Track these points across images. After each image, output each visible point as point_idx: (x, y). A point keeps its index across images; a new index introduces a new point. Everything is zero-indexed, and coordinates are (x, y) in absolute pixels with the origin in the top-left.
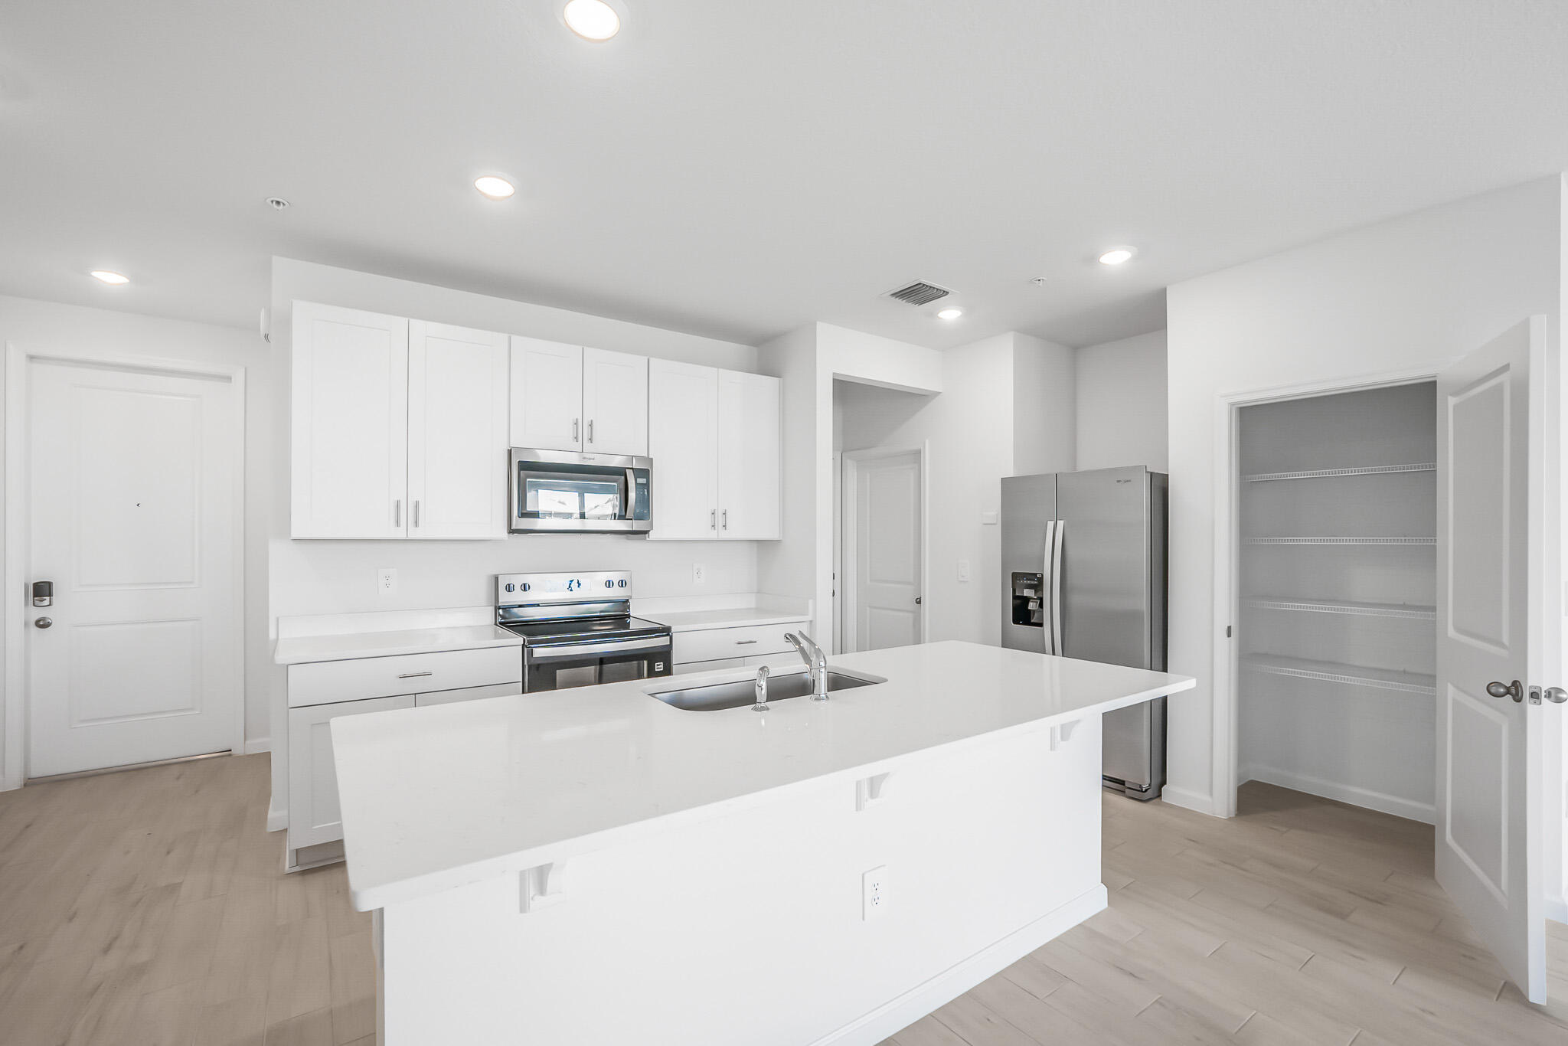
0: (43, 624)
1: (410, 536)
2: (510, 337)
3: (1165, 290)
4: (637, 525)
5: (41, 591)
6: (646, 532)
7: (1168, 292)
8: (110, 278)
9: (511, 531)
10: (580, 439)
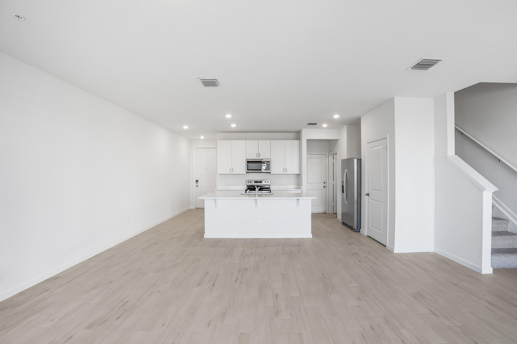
0: (197, 186)
1: (232, 173)
2: (246, 141)
3: (360, 117)
4: (268, 171)
5: (197, 181)
6: (270, 173)
7: (361, 118)
8: (202, 137)
9: (247, 173)
10: (258, 156)
